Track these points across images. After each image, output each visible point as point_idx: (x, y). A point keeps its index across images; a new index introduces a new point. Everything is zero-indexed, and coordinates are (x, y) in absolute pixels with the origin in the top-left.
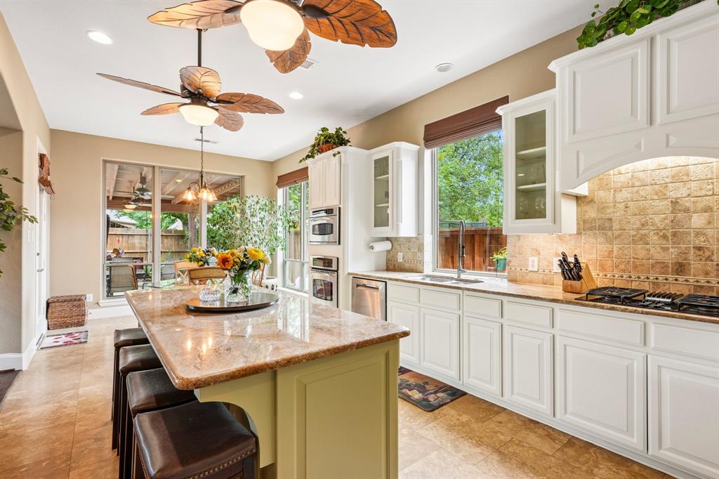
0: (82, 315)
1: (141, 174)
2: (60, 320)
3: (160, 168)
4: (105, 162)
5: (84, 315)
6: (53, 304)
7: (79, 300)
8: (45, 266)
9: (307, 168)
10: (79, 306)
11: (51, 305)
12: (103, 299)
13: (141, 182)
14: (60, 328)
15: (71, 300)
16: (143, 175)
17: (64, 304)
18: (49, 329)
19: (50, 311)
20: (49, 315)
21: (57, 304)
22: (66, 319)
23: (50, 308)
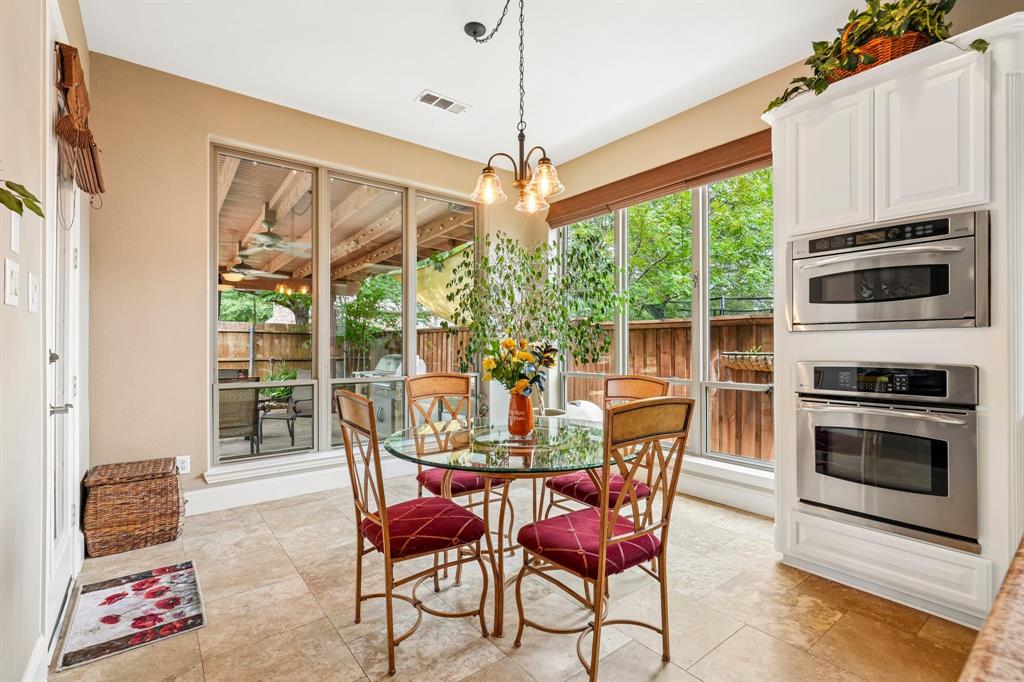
0: (172, 514)
1: (267, 204)
2: (116, 530)
3: (331, 172)
4: (216, 147)
5: (176, 513)
6: (100, 490)
7: (164, 476)
8: (77, 398)
9: (768, 131)
10: (163, 492)
11: (92, 492)
12: (213, 465)
13: (266, 221)
14: (117, 552)
15: (143, 478)
16: (271, 207)
17: (127, 489)
18: (87, 555)
19: (90, 508)
20: (89, 519)
21: (110, 489)
22: (132, 527)
23: (91, 500)
